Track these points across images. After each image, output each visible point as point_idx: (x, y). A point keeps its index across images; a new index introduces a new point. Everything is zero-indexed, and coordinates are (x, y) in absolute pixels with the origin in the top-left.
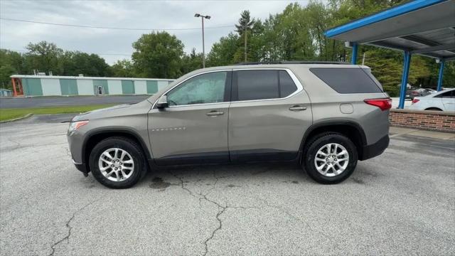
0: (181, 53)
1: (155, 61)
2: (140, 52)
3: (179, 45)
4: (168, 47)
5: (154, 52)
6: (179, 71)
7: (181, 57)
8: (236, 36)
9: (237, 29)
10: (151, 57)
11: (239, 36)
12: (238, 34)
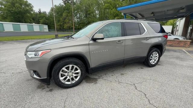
0: (32, 10)
1: (15, 13)
2: (3, 7)
3: (30, 6)
4: (23, 6)
5: (14, 8)
6: (31, 19)
7: (32, 12)
8: (63, 5)
9: (63, 2)
10: (12, 10)
11: (64, 5)
12: (64, 4)
